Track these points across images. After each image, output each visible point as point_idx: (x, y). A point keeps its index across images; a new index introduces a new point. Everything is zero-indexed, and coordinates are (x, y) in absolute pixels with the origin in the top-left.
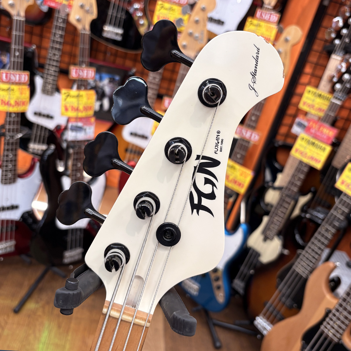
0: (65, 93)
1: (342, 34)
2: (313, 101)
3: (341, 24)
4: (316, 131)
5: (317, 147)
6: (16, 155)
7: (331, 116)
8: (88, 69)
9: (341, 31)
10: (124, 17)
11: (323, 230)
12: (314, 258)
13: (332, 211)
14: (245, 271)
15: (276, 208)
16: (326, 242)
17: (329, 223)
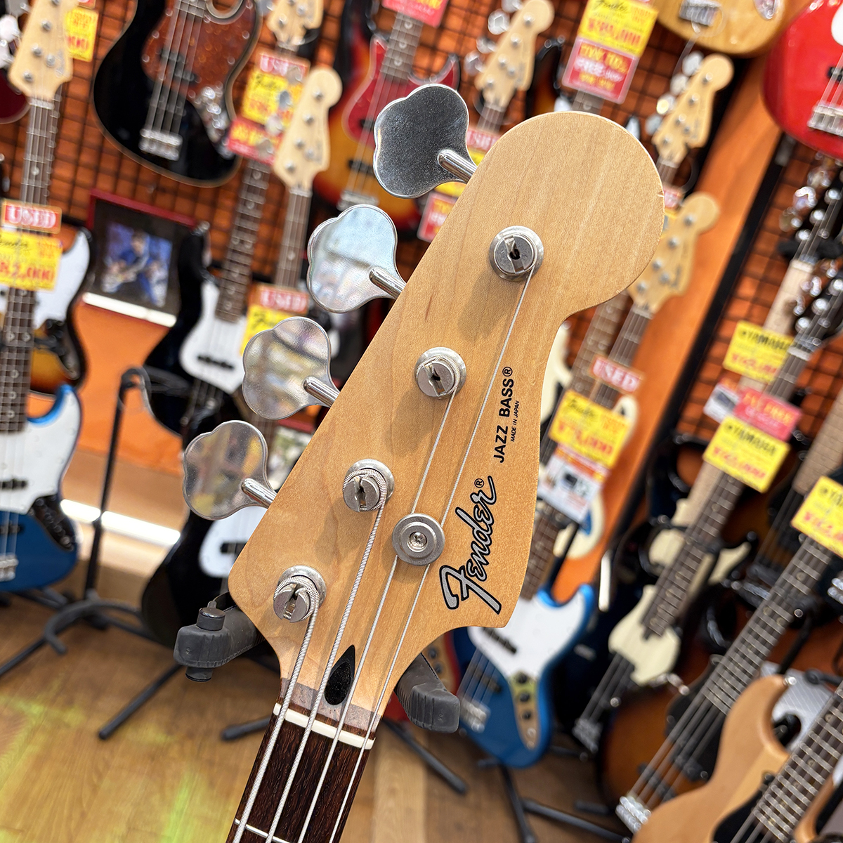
1: (814, 222)
2: (753, 351)
3: (811, 201)
4: (756, 412)
5: (758, 445)
7: (788, 382)
9: (811, 216)
11: (766, 614)
12: (745, 672)
13: (784, 575)
14: (603, 702)
15: (671, 570)
16: (771, 640)
17: (777, 599)
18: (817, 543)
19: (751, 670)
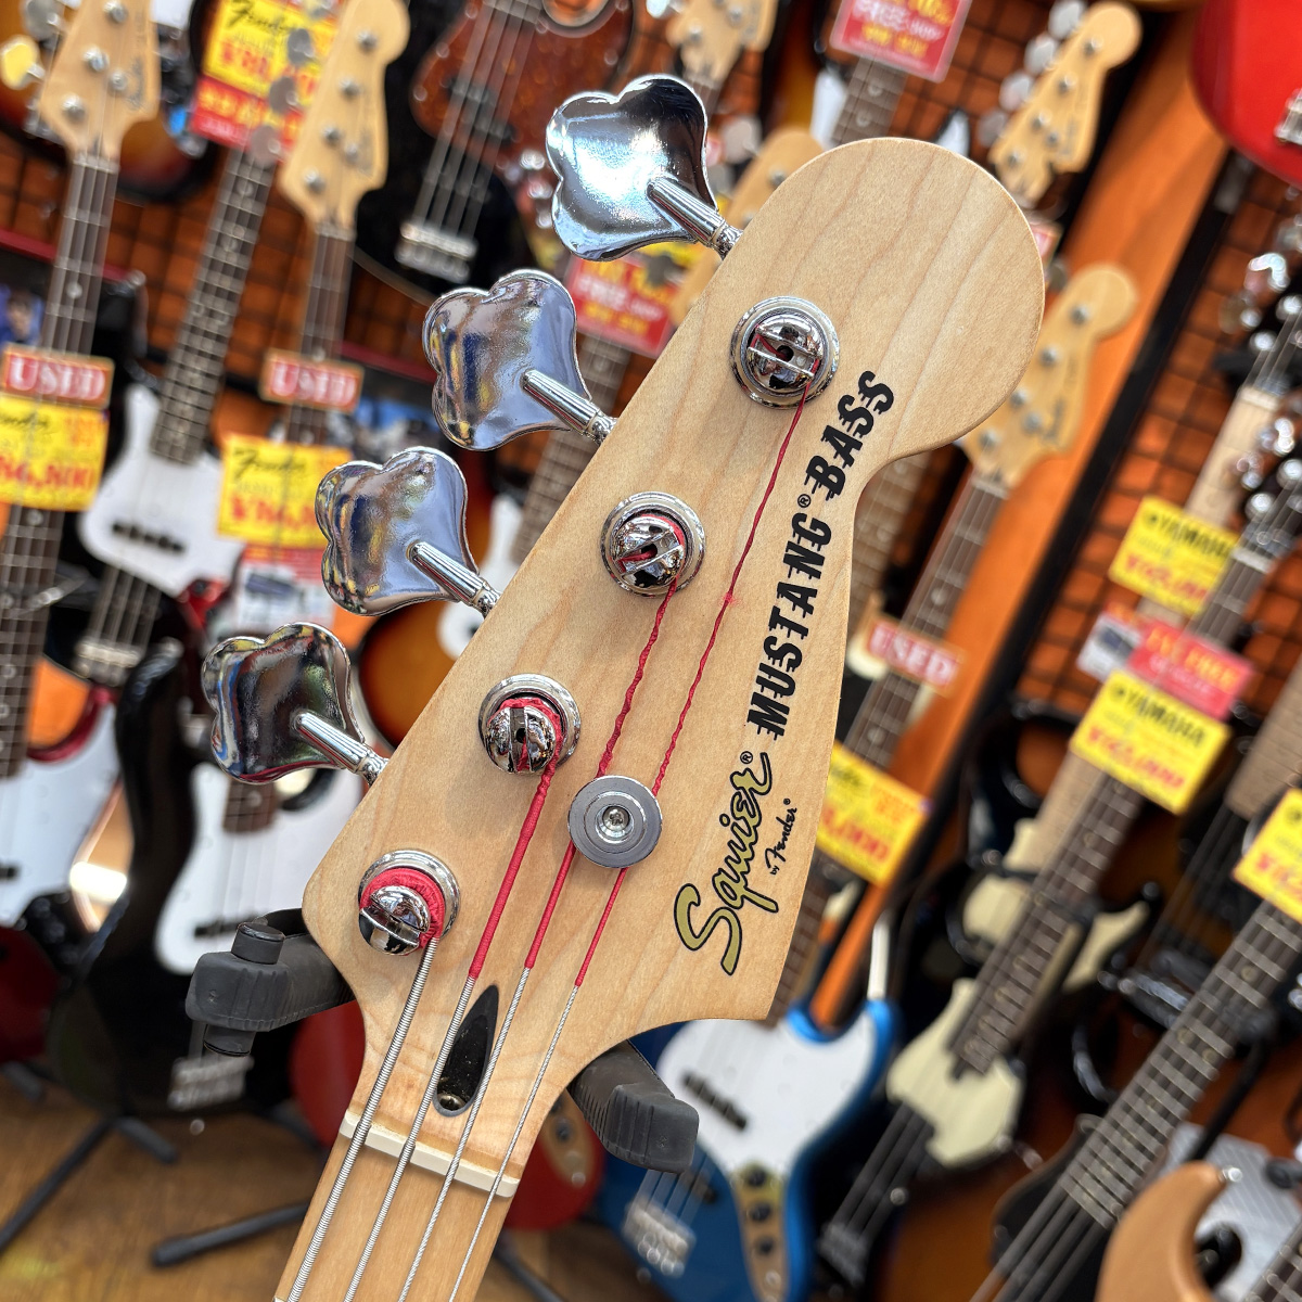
0: (239, 452)
1: (1282, 318)
2: (1167, 553)
3: (1279, 279)
4: (1170, 665)
5: (1171, 726)
6: (27, 672)
7: (1230, 612)
8: (335, 372)
9: (1280, 307)
10: (482, 197)
11: (1182, 1042)
12: (1142, 1149)
13: (1219, 970)
14: (875, 1192)
15: (1005, 951)
16: (1191, 1090)
17: (1205, 1015)
18: (1281, 913)
19: (1152, 1145)
